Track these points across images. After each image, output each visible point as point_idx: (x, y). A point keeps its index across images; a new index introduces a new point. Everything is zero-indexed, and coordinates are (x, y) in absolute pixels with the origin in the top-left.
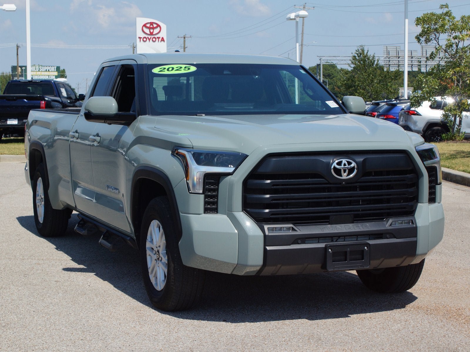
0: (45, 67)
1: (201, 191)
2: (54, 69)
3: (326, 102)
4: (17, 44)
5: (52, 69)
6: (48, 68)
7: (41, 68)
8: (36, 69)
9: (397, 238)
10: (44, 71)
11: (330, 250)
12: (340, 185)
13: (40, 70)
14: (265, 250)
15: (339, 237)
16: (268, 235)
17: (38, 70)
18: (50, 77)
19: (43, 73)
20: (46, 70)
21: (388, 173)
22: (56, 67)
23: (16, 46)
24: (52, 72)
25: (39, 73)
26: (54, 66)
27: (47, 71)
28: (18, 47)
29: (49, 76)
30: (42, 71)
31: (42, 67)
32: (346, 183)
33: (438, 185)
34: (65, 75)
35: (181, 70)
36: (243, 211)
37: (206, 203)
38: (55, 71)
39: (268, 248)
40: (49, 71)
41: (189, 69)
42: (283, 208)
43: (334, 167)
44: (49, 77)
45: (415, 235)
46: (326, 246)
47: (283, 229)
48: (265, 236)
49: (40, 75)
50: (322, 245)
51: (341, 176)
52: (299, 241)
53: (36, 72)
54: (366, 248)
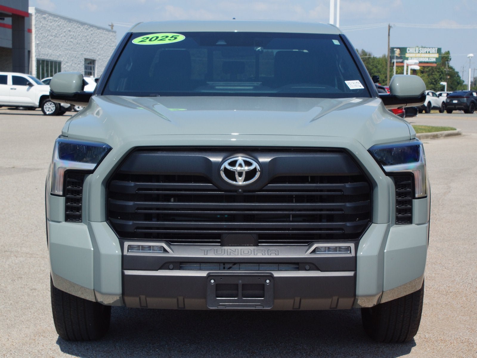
0: (425, 49)
1: (61, 193)
2: (435, 51)
3: (346, 82)
4: (389, 24)
5: (433, 51)
6: (428, 50)
7: (421, 50)
8: (415, 51)
9: (321, 271)
10: (424, 53)
11: (212, 281)
12: (235, 194)
13: (420, 52)
14: (123, 273)
15: (235, 264)
16: (126, 256)
17: (418, 52)
18: (431, 59)
19: (423, 55)
20: (426, 52)
21: (314, 179)
22: (436, 49)
23: (388, 26)
24: (432, 54)
25: (419, 55)
26: (435, 48)
27: (428, 52)
28: (390, 27)
29: (429, 58)
30: (422, 53)
31: (422, 48)
32: (244, 191)
33: (415, 200)
34: (450, 58)
35: (165, 40)
36: (106, 221)
37: (67, 208)
38: (435, 53)
39: (128, 272)
40: (429, 52)
41: (176, 38)
42: (158, 220)
43: (225, 168)
44: (429, 60)
45: (354, 268)
46: (208, 274)
47: (153, 248)
48: (123, 256)
49: (419, 57)
50: (204, 274)
51: (236, 181)
52: (171, 266)
53: (415, 54)
54: (268, 281)
